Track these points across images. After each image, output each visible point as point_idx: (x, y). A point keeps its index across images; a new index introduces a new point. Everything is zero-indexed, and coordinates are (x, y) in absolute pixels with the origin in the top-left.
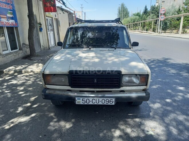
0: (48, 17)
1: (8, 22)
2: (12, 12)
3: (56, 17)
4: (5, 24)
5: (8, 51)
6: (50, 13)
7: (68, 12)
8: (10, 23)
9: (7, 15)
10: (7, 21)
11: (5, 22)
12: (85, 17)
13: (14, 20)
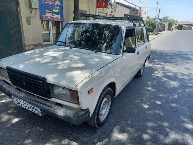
0: (102, 13)
1: (53, 17)
2: (59, 7)
3: (112, 13)
4: (49, 18)
5: (51, 42)
6: (105, 9)
7: (130, 8)
8: (55, 18)
9: (52, 11)
10: (51, 16)
11: (50, 17)
12: (159, 14)
13: (59, 15)
